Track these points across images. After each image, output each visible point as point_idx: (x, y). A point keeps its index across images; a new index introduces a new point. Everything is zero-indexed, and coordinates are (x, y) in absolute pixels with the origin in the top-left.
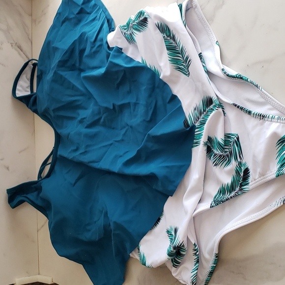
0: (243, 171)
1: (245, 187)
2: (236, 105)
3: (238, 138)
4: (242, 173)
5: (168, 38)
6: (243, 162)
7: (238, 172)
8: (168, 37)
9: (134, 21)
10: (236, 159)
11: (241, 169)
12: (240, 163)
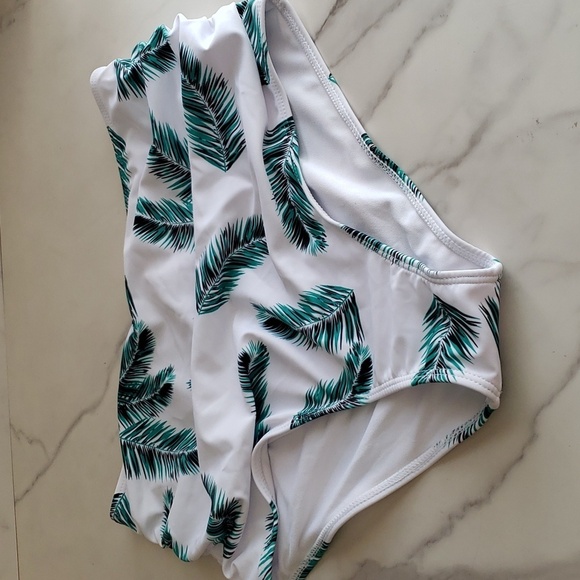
0: (361, 362)
1: (361, 395)
2: (350, 231)
3: (353, 298)
4: (359, 368)
5: (192, 87)
6: (364, 345)
7: (350, 364)
8: (192, 83)
9: (149, 48)
10: (350, 337)
11: (358, 360)
12: (357, 348)
